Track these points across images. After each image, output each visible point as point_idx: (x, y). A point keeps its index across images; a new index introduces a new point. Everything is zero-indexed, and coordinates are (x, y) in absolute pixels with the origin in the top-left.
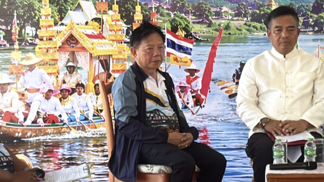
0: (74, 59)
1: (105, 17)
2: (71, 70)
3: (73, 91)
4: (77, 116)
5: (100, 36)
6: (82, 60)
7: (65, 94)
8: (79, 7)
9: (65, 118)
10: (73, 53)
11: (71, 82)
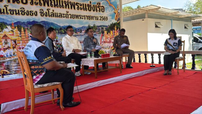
0: (7, 41)
1: (14, 30)
2: (6, 43)
3: (7, 49)
4: (9, 55)
5: (13, 35)
6: (9, 41)
7: (5, 50)
8: (7, 28)
9: (5, 55)
10: (6, 39)
11: (6, 46)
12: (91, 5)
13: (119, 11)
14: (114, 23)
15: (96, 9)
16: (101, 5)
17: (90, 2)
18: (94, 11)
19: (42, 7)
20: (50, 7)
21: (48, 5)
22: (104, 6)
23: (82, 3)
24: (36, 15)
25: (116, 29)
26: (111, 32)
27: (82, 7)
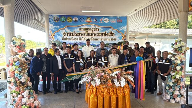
12: (106, 34)
13: (126, 35)
14: (121, 41)
15: (109, 35)
16: (112, 33)
17: (106, 32)
18: (107, 36)
19: (80, 37)
20: (84, 36)
21: (83, 36)
22: (114, 33)
23: (100, 33)
24: (78, 40)
25: (122, 45)
26: (119, 46)
27: (101, 34)
